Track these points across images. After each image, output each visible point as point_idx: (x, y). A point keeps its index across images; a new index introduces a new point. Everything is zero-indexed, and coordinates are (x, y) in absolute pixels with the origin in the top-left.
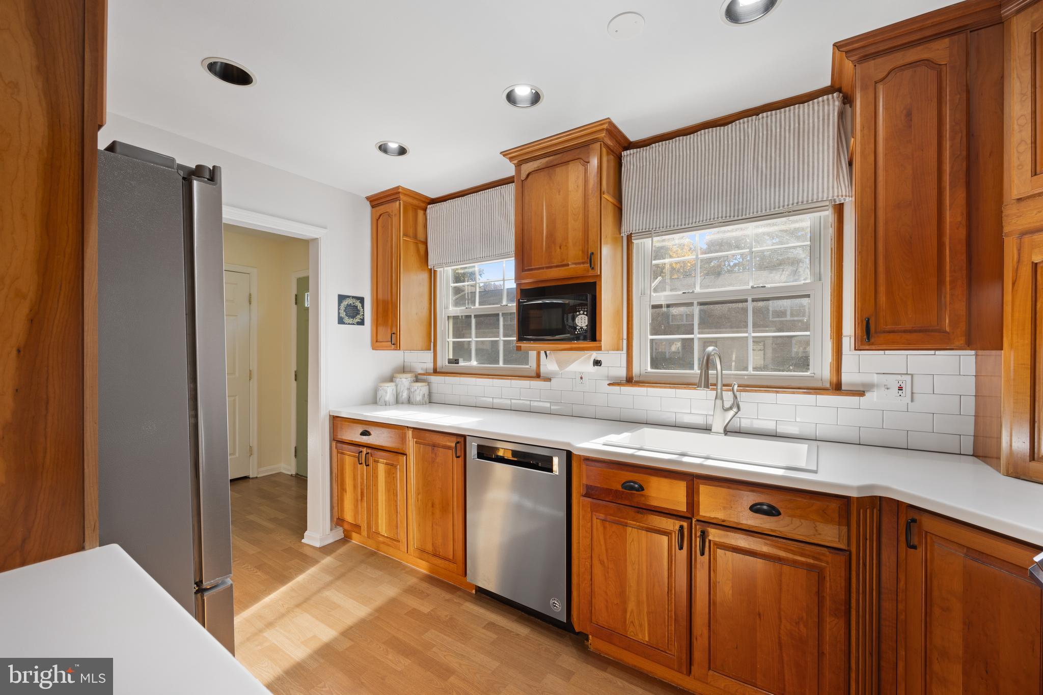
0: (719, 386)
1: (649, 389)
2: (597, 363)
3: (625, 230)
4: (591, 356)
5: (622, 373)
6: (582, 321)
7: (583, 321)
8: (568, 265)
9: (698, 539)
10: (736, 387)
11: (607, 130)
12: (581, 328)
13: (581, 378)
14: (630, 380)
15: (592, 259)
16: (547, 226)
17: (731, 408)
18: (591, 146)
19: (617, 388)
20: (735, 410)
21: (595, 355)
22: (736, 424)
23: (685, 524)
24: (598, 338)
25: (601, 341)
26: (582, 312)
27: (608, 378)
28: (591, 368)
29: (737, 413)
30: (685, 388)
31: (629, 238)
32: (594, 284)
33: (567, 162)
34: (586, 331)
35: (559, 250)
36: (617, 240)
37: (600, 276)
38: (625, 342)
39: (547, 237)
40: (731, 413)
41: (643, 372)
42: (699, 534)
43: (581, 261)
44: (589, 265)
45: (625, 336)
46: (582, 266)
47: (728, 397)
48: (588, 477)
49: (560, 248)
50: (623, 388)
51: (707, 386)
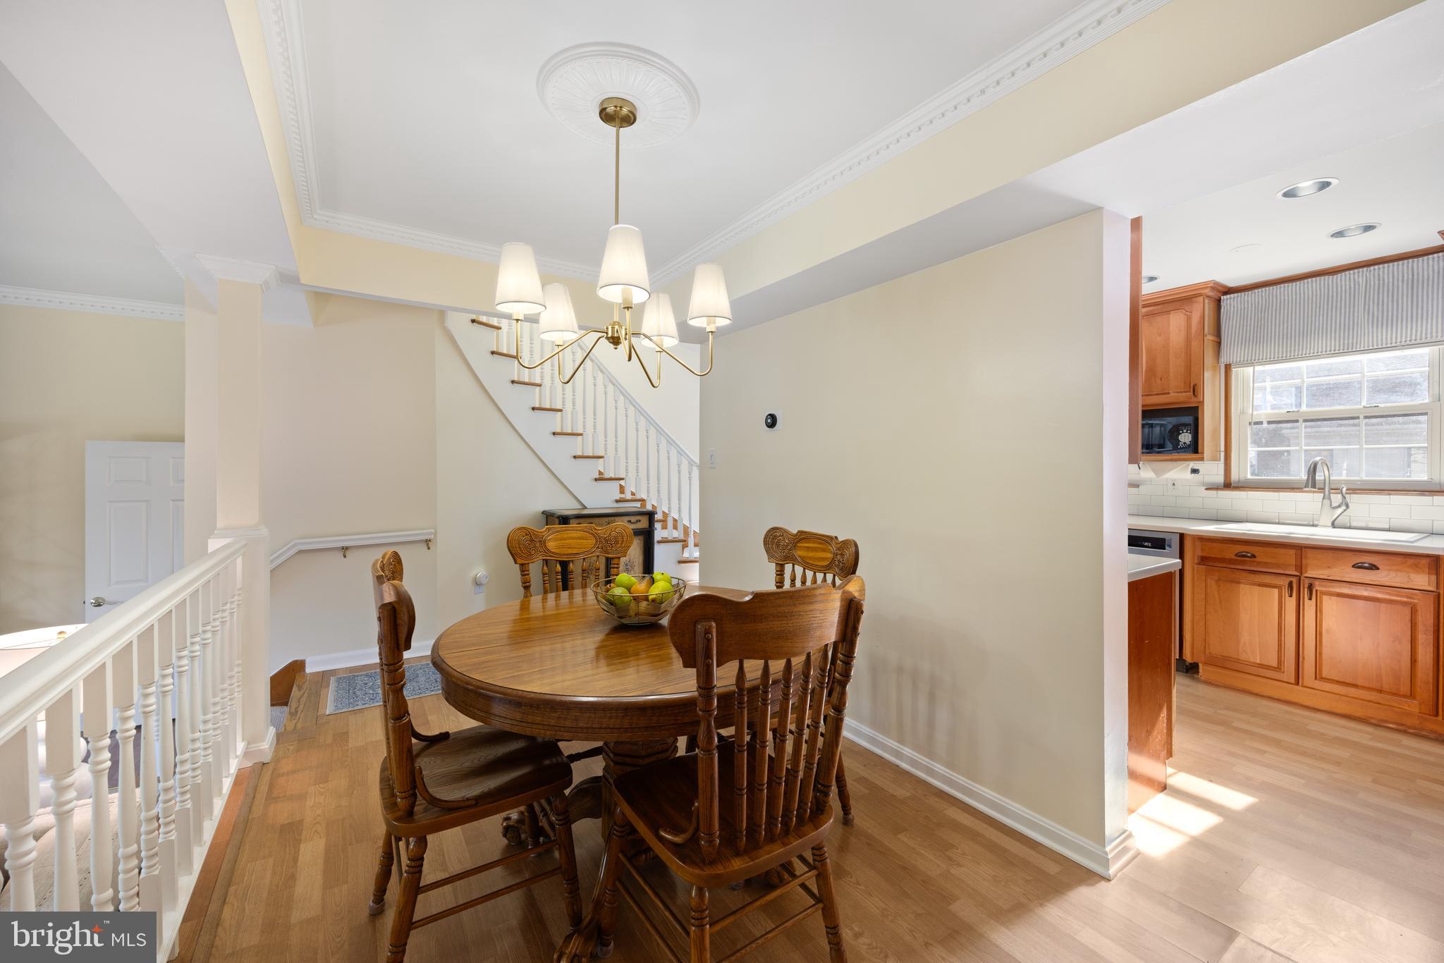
0: (1327, 490)
1: (1249, 492)
2: (1195, 471)
3: (1224, 359)
4: (1188, 465)
5: (1220, 479)
6: (1185, 438)
7: (1187, 437)
8: (1169, 393)
9: (1306, 590)
10: (1344, 490)
11: (1211, 287)
12: (1185, 443)
13: (1174, 484)
14: (1228, 485)
15: (1195, 390)
16: (1147, 362)
17: (1339, 506)
18: (1194, 299)
19: (1214, 492)
20: (1344, 508)
21: (1193, 465)
22: (1343, 520)
23: (1294, 580)
24: (1200, 451)
25: (1203, 453)
26: (1185, 431)
27: (1203, 484)
28: (1188, 475)
29: (1345, 510)
30: (1290, 492)
31: (1228, 368)
32: (1197, 408)
33: (1168, 312)
34: (1189, 446)
35: (1159, 381)
36: (1215, 368)
37: (1203, 402)
38: (1222, 454)
39: (1146, 371)
40: (1340, 510)
41: (1242, 477)
42: (1306, 586)
43: (1183, 390)
44: (1192, 393)
45: (1223, 448)
46: (1184, 394)
47: (1337, 499)
48: (1202, 550)
49: (1161, 379)
50: (1220, 493)
51: (1314, 486)
